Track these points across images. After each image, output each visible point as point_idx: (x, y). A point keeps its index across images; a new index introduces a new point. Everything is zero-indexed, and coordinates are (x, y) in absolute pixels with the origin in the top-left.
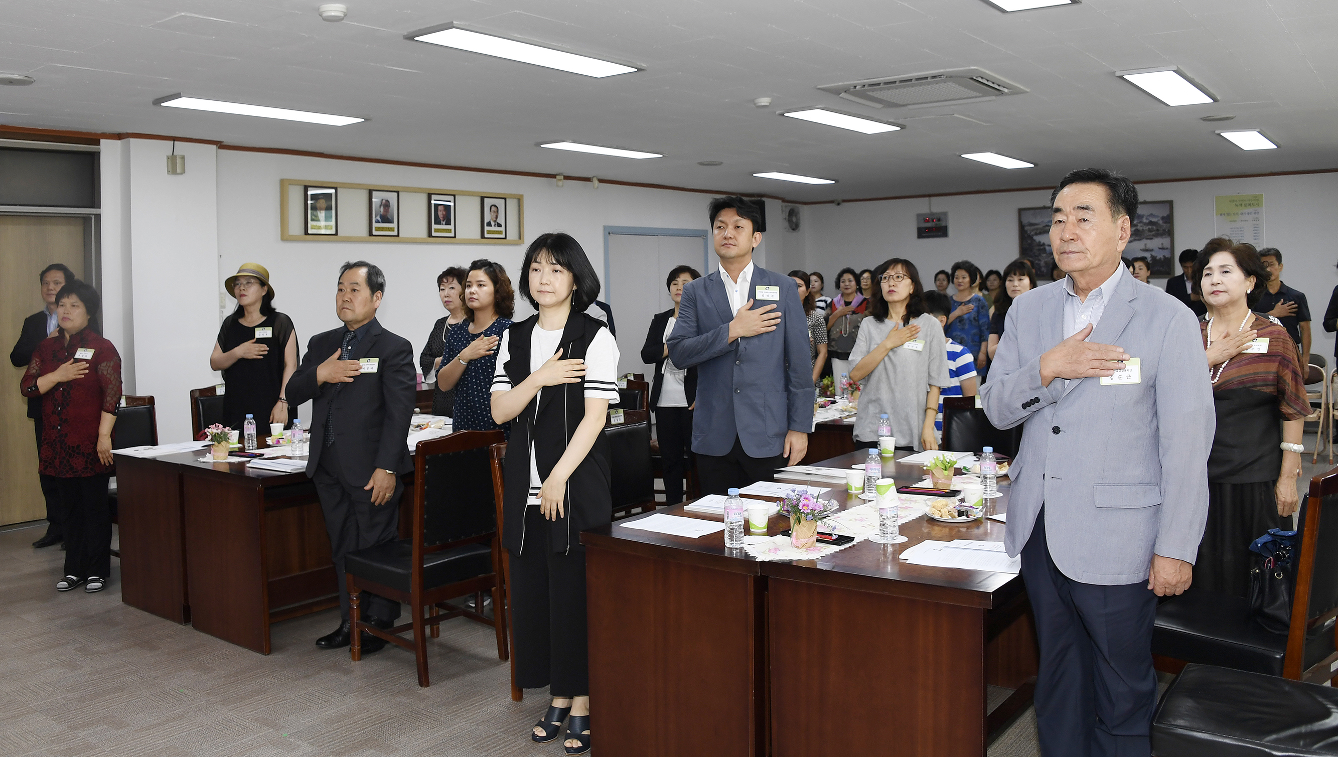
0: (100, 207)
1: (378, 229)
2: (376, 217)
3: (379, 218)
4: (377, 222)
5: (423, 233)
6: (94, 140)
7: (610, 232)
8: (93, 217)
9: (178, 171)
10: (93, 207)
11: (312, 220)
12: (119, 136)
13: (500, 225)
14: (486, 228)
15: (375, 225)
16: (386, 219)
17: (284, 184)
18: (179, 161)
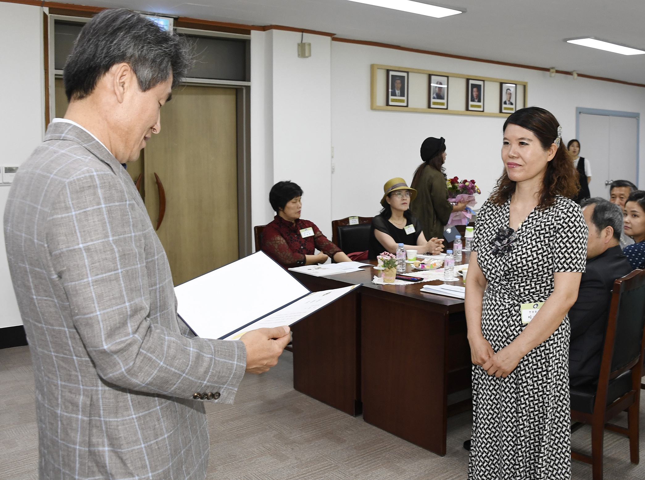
0: (249, 80)
1: (435, 103)
2: (433, 94)
3: (435, 95)
4: (434, 98)
5: (462, 107)
6: (246, 30)
7: (580, 111)
8: (244, 88)
9: (307, 55)
10: (244, 80)
11: (392, 95)
12: (264, 28)
13: (512, 104)
14: (504, 106)
15: (433, 100)
16: (440, 96)
17: (373, 68)
18: (307, 48)
